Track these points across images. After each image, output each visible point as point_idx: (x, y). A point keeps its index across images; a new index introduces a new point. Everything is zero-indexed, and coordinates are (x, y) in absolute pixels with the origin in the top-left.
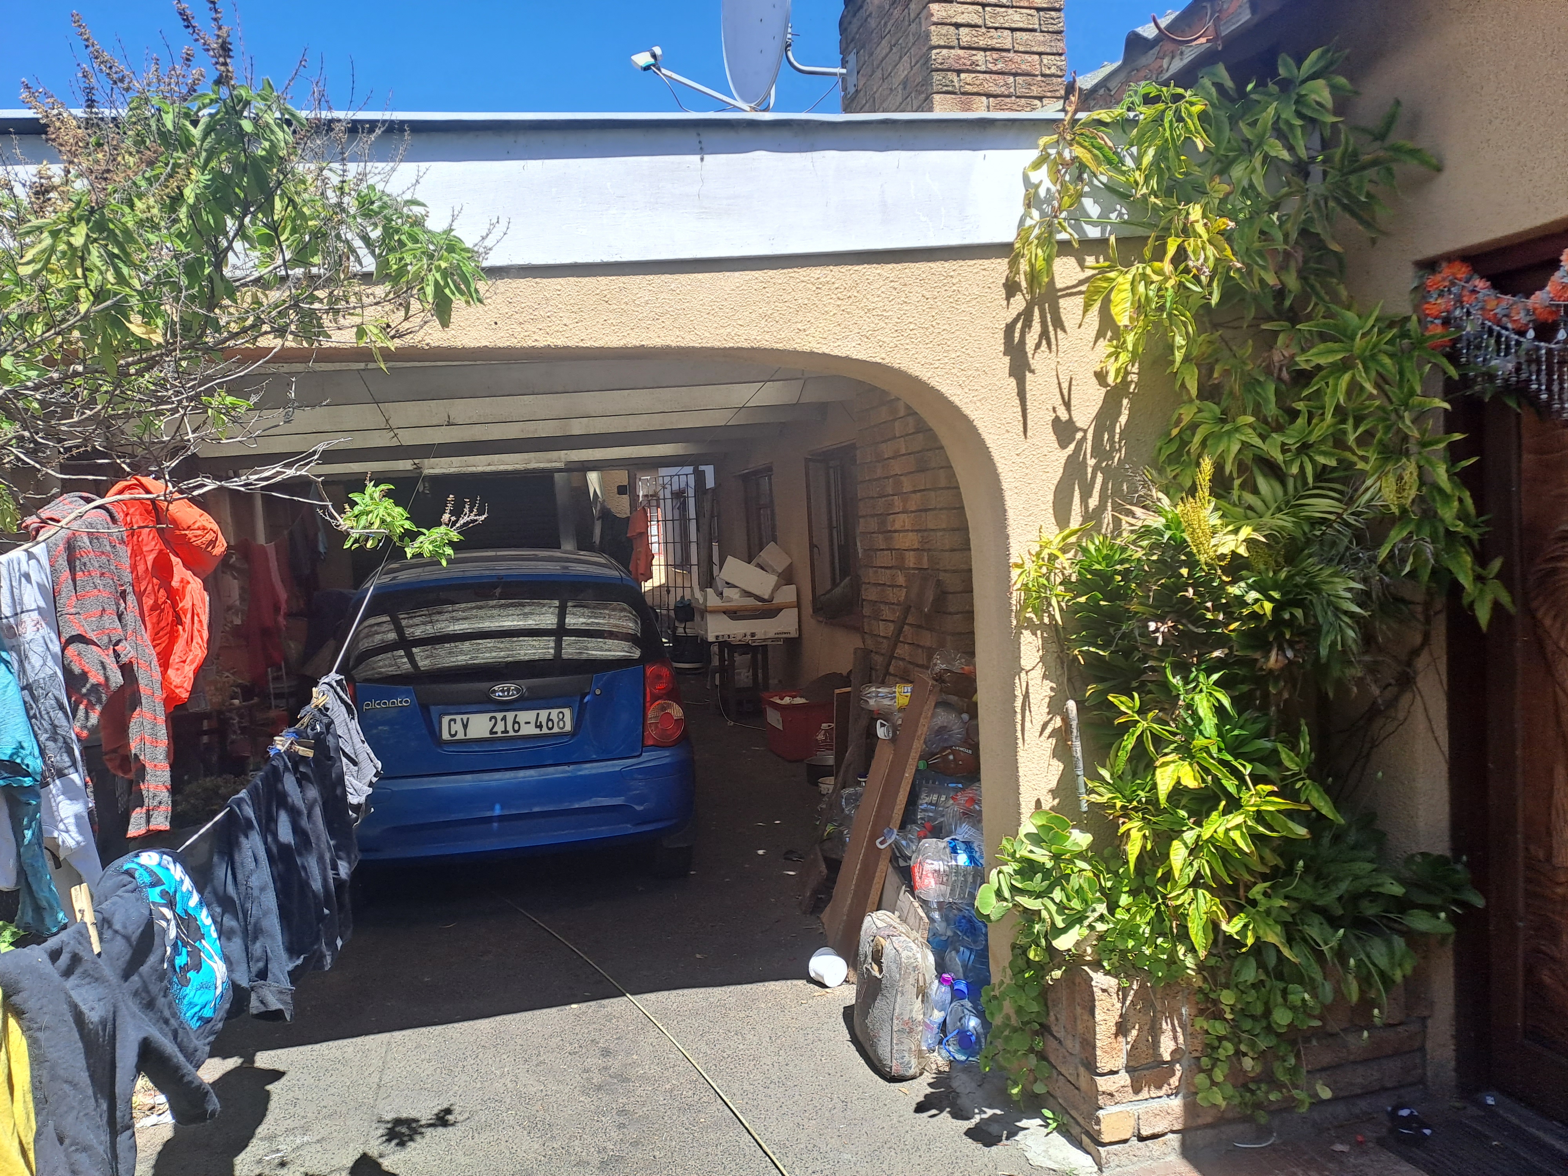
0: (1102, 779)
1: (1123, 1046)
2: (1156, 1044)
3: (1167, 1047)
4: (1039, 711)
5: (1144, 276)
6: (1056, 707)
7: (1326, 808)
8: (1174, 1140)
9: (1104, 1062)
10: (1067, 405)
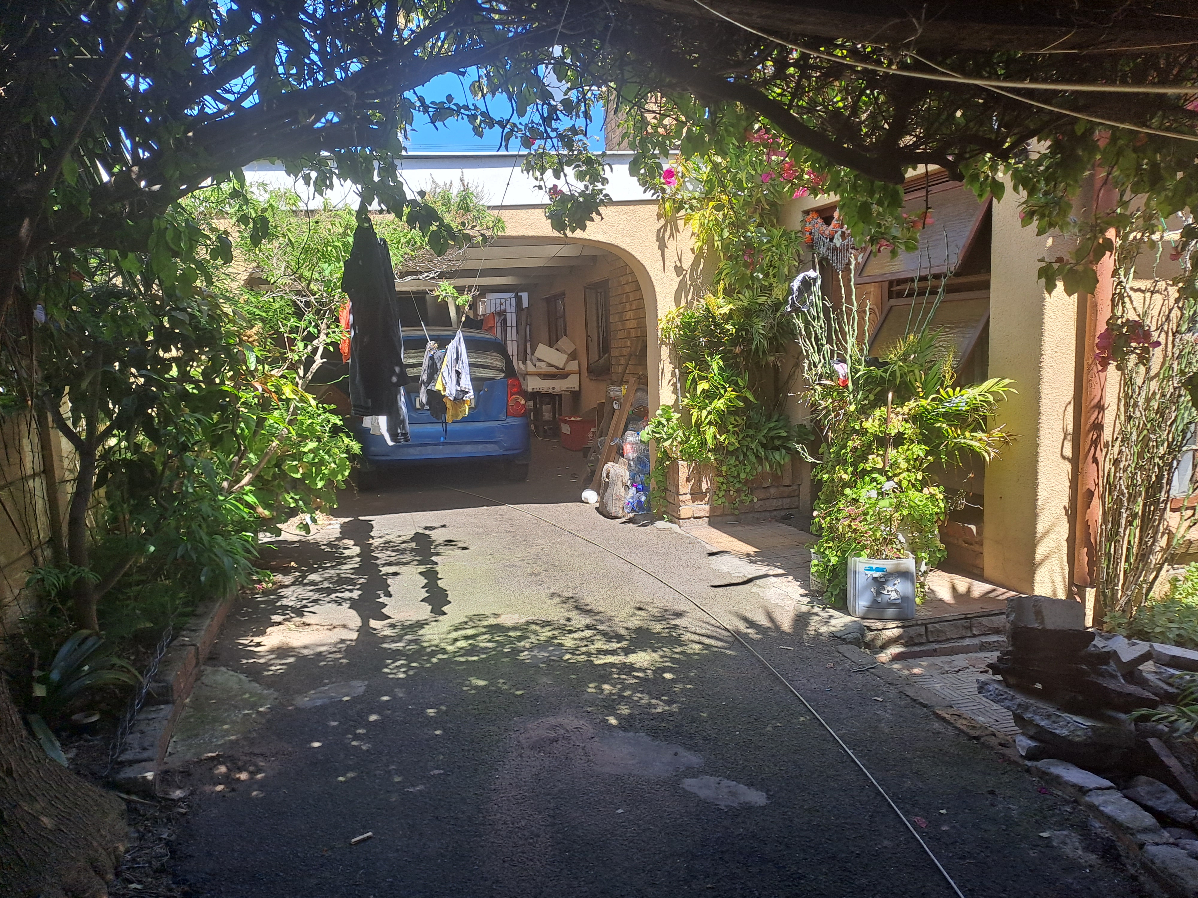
0: (687, 397)
1: (689, 486)
2: (700, 486)
3: (704, 487)
4: (668, 376)
5: (703, 215)
6: (673, 374)
7: (751, 398)
8: (706, 520)
9: (682, 491)
10: (680, 261)
